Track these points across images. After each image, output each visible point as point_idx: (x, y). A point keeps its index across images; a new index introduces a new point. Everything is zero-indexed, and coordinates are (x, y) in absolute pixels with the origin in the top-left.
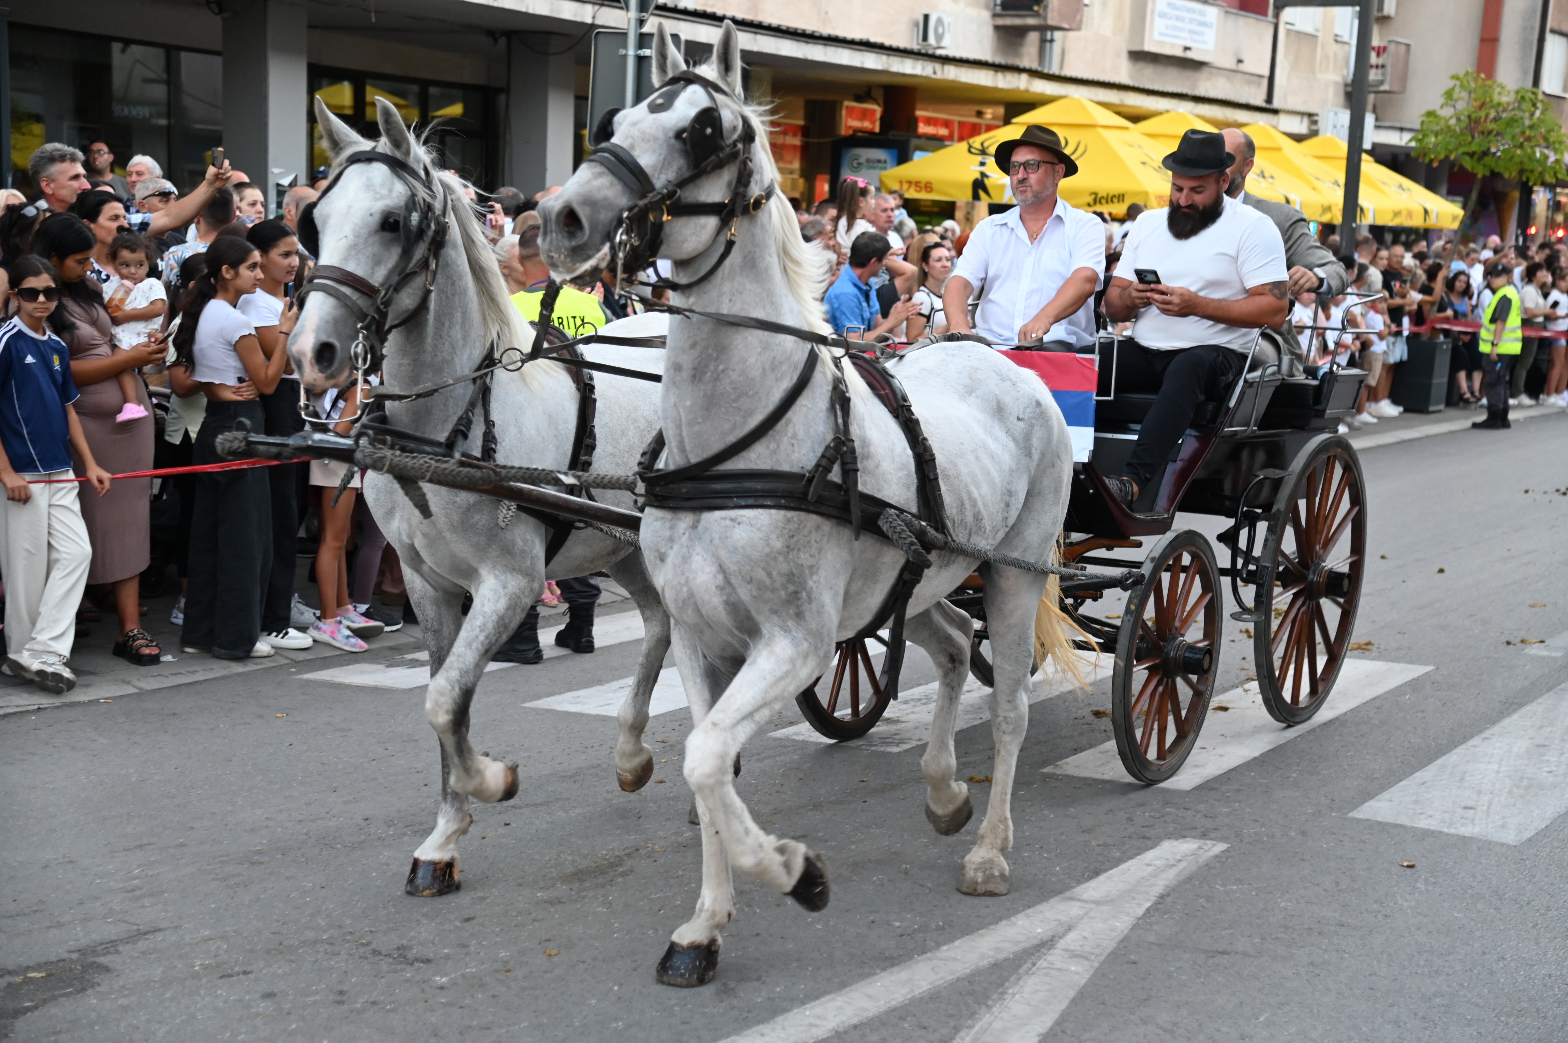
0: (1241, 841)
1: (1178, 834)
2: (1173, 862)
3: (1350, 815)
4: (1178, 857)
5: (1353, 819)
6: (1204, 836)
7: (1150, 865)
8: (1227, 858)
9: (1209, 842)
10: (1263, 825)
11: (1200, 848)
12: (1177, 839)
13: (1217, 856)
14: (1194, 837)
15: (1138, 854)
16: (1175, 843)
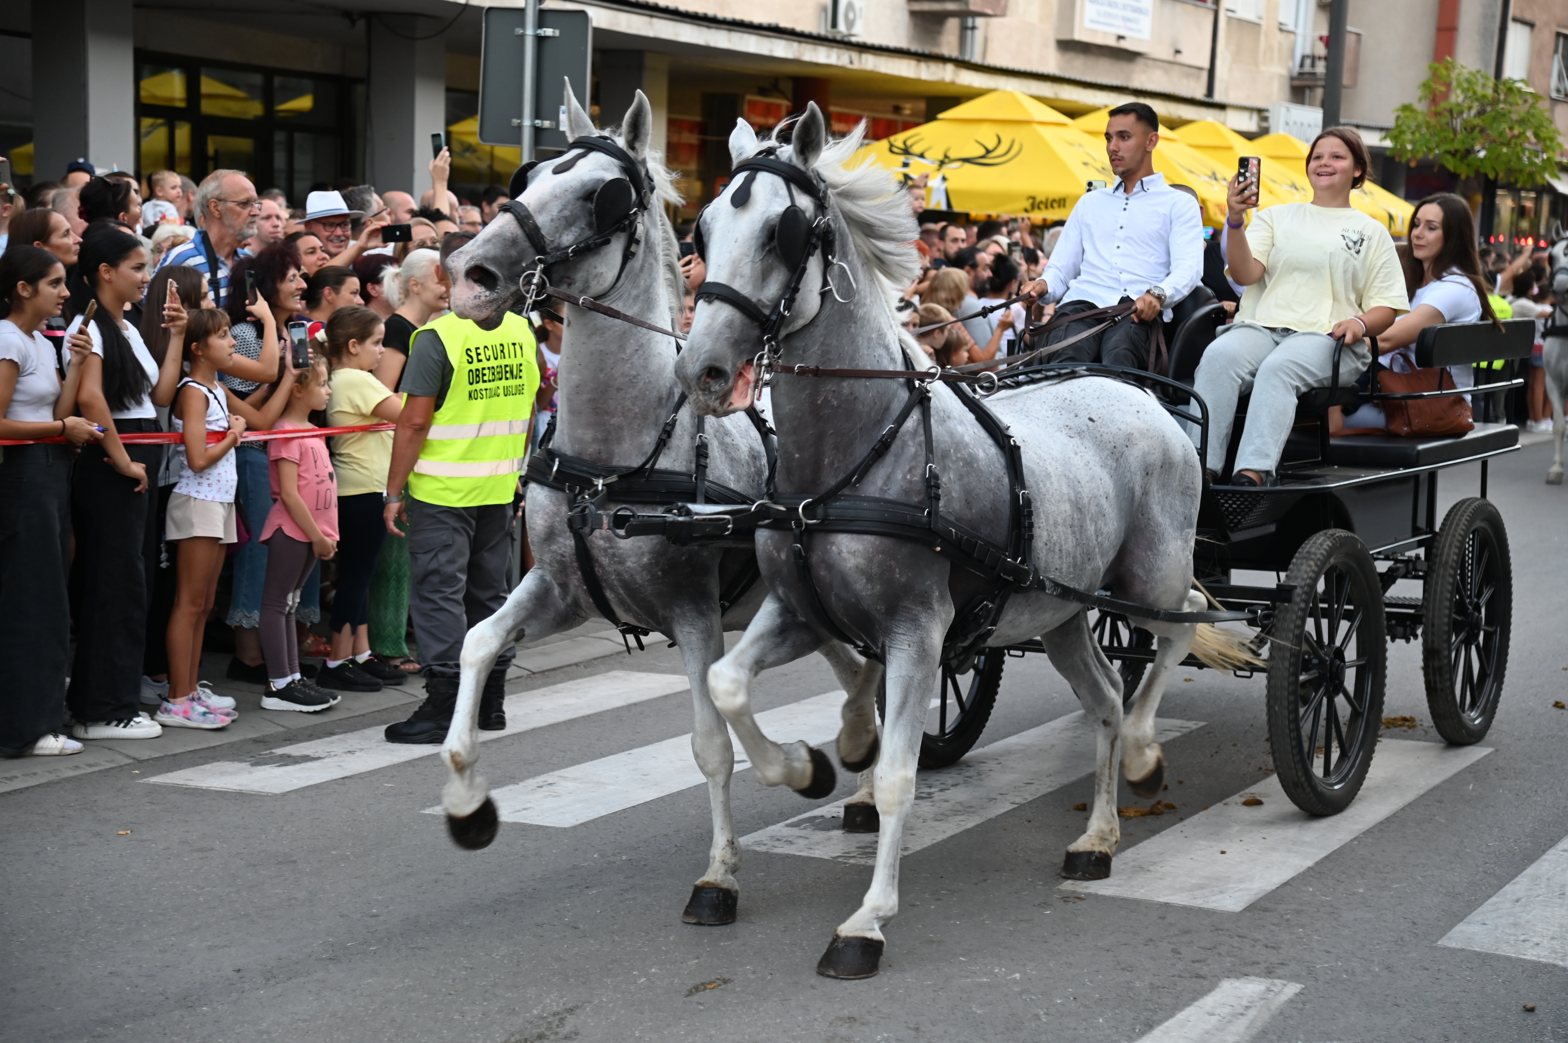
0: (1317, 980)
1: (1239, 972)
2: (1241, 1011)
3: (1439, 943)
4: (1245, 1003)
5: (1445, 948)
6: (1269, 973)
7: (1213, 1014)
8: (1304, 1003)
9: (1278, 982)
10: (1338, 958)
11: (1269, 990)
12: (1237, 978)
13: (1291, 1001)
14: (1257, 975)
15: (1195, 999)
16: (1237, 983)
